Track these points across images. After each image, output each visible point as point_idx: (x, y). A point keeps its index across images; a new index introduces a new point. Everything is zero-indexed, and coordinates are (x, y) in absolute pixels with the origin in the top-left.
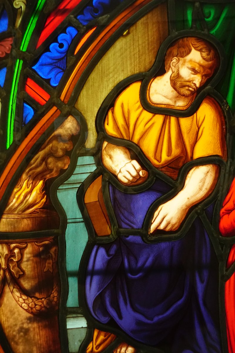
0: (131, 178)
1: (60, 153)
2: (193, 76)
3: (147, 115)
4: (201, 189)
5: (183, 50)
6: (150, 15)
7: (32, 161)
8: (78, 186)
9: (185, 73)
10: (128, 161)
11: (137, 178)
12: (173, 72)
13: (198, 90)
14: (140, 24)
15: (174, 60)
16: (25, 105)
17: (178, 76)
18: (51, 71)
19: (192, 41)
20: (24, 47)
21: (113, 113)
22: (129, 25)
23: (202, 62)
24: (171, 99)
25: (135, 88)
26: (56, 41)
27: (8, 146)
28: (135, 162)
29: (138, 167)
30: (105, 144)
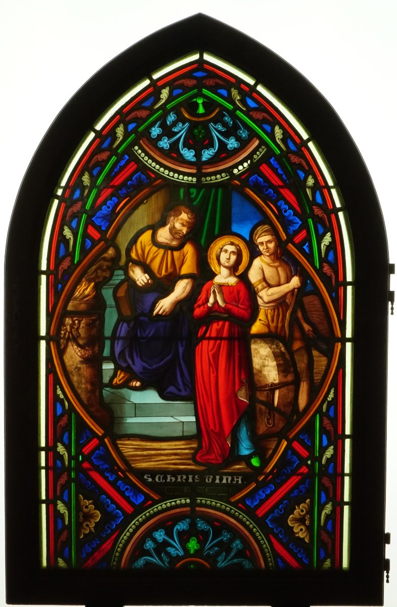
0: (144, 284)
1: (105, 267)
2: (182, 228)
3: (155, 249)
4: (184, 292)
5: (177, 213)
6: (159, 193)
7: (89, 271)
8: (114, 287)
9: (178, 225)
10: (142, 274)
11: (147, 284)
12: (171, 225)
13: (184, 236)
14: (153, 197)
15: (172, 218)
16: (87, 239)
17: (174, 227)
18: (103, 221)
19: (183, 208)
20: (88, 207)
21: (136, 247)
22: (148, 197)
23: (188, 220)
24: (169, 240)
25: (149, 233)
26: (106, 204)
27: (76, 262)
28: (146, 275)
29: (148, 277)
30: (131, 264)
